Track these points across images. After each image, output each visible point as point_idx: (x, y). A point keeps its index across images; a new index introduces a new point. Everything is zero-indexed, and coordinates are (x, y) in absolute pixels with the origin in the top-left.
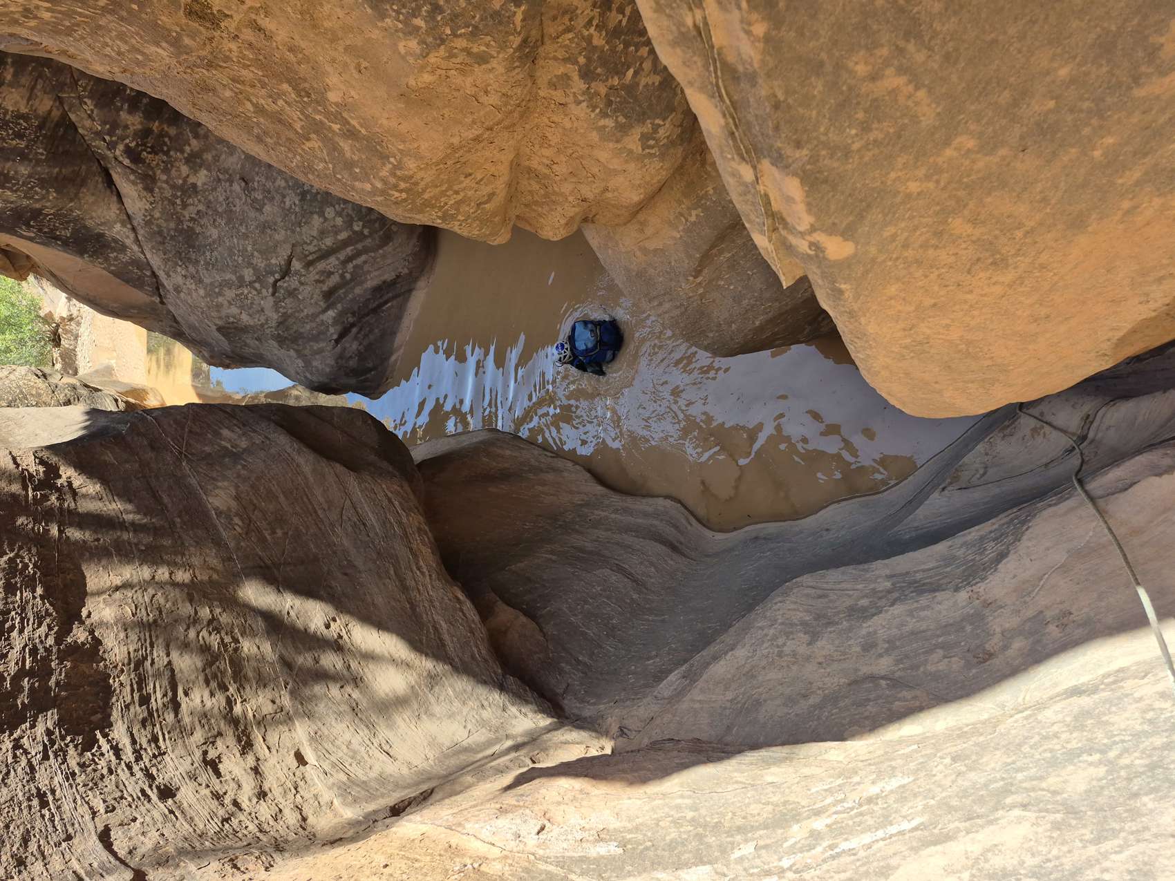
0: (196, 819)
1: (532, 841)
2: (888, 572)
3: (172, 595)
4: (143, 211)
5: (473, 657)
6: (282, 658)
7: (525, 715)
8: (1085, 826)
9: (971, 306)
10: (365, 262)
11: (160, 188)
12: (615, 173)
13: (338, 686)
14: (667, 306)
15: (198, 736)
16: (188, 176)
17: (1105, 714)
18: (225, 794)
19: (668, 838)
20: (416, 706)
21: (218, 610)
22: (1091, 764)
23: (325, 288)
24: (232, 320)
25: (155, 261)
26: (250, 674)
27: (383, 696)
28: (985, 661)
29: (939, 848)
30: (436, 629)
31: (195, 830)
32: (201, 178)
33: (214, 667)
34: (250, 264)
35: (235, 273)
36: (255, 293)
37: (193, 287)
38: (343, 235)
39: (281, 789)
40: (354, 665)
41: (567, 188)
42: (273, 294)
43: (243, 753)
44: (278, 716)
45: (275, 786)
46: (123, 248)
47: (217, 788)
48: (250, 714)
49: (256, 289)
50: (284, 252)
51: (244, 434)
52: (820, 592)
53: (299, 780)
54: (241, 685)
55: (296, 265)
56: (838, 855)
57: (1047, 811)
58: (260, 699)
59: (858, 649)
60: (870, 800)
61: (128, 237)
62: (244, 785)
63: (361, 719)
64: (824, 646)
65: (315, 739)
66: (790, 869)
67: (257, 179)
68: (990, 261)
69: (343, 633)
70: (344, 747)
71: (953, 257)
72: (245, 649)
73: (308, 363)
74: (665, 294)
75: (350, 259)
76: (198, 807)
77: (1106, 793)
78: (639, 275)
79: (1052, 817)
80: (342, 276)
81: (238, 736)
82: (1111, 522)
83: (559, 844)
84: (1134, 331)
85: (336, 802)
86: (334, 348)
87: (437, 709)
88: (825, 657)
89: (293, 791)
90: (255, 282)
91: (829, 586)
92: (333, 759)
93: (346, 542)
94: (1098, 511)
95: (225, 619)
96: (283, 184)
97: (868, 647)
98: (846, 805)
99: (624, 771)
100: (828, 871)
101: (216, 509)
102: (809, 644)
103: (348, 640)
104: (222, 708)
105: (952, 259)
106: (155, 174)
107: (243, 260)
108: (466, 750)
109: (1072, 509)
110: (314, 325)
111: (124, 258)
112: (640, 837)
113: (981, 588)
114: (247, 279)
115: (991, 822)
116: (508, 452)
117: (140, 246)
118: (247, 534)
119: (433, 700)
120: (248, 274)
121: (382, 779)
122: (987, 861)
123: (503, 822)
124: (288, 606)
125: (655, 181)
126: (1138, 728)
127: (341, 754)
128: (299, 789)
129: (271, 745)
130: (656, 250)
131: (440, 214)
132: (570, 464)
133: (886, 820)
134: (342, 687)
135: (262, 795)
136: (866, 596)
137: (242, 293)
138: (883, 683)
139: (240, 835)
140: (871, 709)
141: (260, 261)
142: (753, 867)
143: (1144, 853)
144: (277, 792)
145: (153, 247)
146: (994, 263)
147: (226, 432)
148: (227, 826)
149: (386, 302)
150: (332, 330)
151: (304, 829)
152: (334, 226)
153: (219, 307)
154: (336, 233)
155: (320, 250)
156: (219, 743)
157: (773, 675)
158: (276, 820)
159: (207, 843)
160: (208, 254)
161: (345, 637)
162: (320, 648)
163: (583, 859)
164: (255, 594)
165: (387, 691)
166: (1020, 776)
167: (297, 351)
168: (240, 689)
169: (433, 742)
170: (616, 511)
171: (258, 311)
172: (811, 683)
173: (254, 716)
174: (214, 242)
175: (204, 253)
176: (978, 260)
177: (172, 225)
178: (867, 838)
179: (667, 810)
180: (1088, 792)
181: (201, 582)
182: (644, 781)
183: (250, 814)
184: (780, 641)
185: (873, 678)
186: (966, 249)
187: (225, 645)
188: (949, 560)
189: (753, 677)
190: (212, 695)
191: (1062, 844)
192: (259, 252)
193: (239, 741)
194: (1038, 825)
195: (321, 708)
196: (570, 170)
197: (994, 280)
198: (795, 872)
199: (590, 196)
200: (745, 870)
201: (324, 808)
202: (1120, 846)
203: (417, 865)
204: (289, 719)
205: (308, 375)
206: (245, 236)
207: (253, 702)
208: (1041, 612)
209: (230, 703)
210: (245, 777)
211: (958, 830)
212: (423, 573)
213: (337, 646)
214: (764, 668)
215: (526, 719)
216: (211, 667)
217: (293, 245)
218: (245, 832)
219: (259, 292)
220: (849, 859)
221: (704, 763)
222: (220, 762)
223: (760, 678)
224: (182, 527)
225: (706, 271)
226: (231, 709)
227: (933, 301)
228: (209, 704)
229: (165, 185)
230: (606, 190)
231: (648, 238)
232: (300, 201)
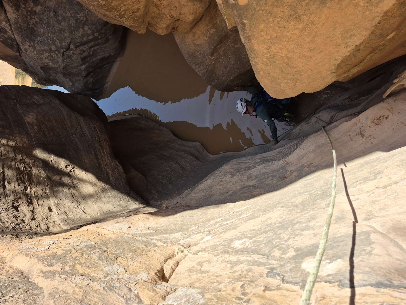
0: (6, 223)
1: (125, 229)
2: (260, 157)
3: (7, 149)
4: (14, 18)
5: (120, 184)
6: (47, 175)
7: (136, 204)
8: (298, 209)
9: (289, 39)
10: (98, 49)
11: (22, 10)
12: (184, 6)
13: (68, 188)
14: (201, 68)
15: (12, 197)
16: (33, 7)
17: (313, 183)
18: (19, 217)
19: (171, 228)
20: (96, 197)
21: (24, 157)
22: (305, 195)
23: (82, 56)
24: (46, 64)
25: (18, 38)
26: (35, 180)
27: (84, 193)
28: (284, 179)
29: (253, 220)
30: (107, 174)
31: (4, 226)
32: (38, 9)
33: (21, 176)
34: (54, 44)
35: (48, 46)
36: (56, 55)
37: (32, 50)
38: (90, 37)
39: (41, 218)
40: (75, 182)
41: (166, 11)
42: (62, 57)
43: (28, 205)
44: (44, 195)
45: (39, 217)
46: (6, 32)
47: (16, 215)
48: (33, 193)
49: (56, 54)
50: (68, 41)
51: (42, 98)
52: (237, 163)
53: (48, 216)
54: (31, 183)
55: (72, 47)
56: (222, 226)
57: (289, 207)
58: (38, 189)
59: (246, 179)
60: (237, 212)
61: (8, 28)
62: (27, 215)
63: (75, 199)
64: (236, 178)
65: (57, 204)
66: (207, 231)
67: (60, 12)
68: (295, 16)
69: (72, 170)
70: (67, 208)
71: (282, 13)
72: (34, 171)
73: (73, 84)
74: (201, 63)
75: (92, 47)
76: (8, 220)
77: (308, 201)
78: (193, 54)
79: (290, 208)
80: (89, 53)
81: (27, 200)
82: (330, 137)
83: (133, 230)
84: (342, 61)
85: (61, 224)
86: (84, 80)
87: (104, 200)
88: (235, 181)
89: (46, 219)
90: (56, 51)
91: (241, 162)
92: (62, 211)
93: (77, 140)
94: (327, 134)
95: (27, 160)
96: (69, 15)
97: (249, 178)
98: (229, 214)
99: (162, 213)
100: (218, 230)
101: (28, 122)
102: (231, 178)
103: (73, 173)
104: (22, 190)
105: (282, 14)
106: (20, 4)
107: (52, 42)
108: (112, 212)
109: (319, 134)
110: (77, 70)
111: (6, 36)
112: (162, 228)
113: (287, 159)
114: (53, 49)
115: (271, 212)
116: (143, 122)
117: (12, 32)
118: (39, 132)
119: (103, 196)
120: (53, 48)
121: (80, 219)
122: (267, 221)
123: (117, 225)
124: (52, 159)
125: (198, 12)
126: (322, 185)
127: (66, 209)
128: (48, 219)
129: (39, 204)
130: (199, 45)
131: (118, 14)
132: (165, 129)
133: (240, 215)
134: (69, 188)
135: (33, 219)
136: (252, 164)
137: (51, 55)
138: (251, 187)
139: (22, 230)
140: (246, 194)
141: (58, 43)
142: (195, 232)
143: (314, 213)
144: (39, 219)
145: (17, 33)
146: (296, 18)
147: (36, 97)
148: (17, 226)
149: (105, 65)
150: (83, 73)
151: (47, 231)
152: (88, 33)
153: (42, 59)
154: (88, 36)
155: (81, 42)
156: (20, 201)
157: (218, 187)
158: (37, 227)
159: (8, 230)
160: (39, 38)
161: (73, 172)
162: (62, 174)
163: (140, 234)
164: (40, 154)
165: (86, 191)
166: (283, 200)
167: (70, 79)
168: (30, 184)
169: (100, 209)
170: (179, 145)
171: (56, 62)
172: (229, 189)
173: (34, 194)
174: (41, 34)
175: (37, 38)
176: (291, 15)
177: (26, 25)
178: (232, 221)
179: (173, 221)
180: (302, 202)
181: (19, 146)
182: (168, 215)
183: (28, 224)
184: (222, 177)
185: (249, 186)
186: (287, 9)
187: (26, 169)
188: (279, 153)
189: (212, 188)
190: (19, 185)
191: (291, 214)
192: (58, 40)
193: (27, 201)
194: (285, 211)
195: (60, 195)
196: (168, 3)
197: (296, 27)
198: (208, 232)
199: (175, 16)
200: (193, 233)
201: (56, 225)
202: (307, 212)
203: (82, 235)
204: (48, 197)
205: (73, 89)
206: (54, 33)
207: (35, 189)
208: (303, 164)
209: (26, 188)
210: (28, 213)
211: (261, 215)
212: (104, 154)
213: (69, 175)
214: (215, 185)
215: (135, 205)
216: (19, 175)
217: (71, 39)
218: (24, 229)
219: (57, 55)
220: (225, 226)
221: (189, 210)
222: (19, 207)
223: (214, 188)
224: (14, 126)
225: (215, 54)
226: (26, 191)
227: (276, 35)
228: (17, 188)
229: (23, 9)
230: (180, 14)
231: (196, 40)
232: (76, 22)
